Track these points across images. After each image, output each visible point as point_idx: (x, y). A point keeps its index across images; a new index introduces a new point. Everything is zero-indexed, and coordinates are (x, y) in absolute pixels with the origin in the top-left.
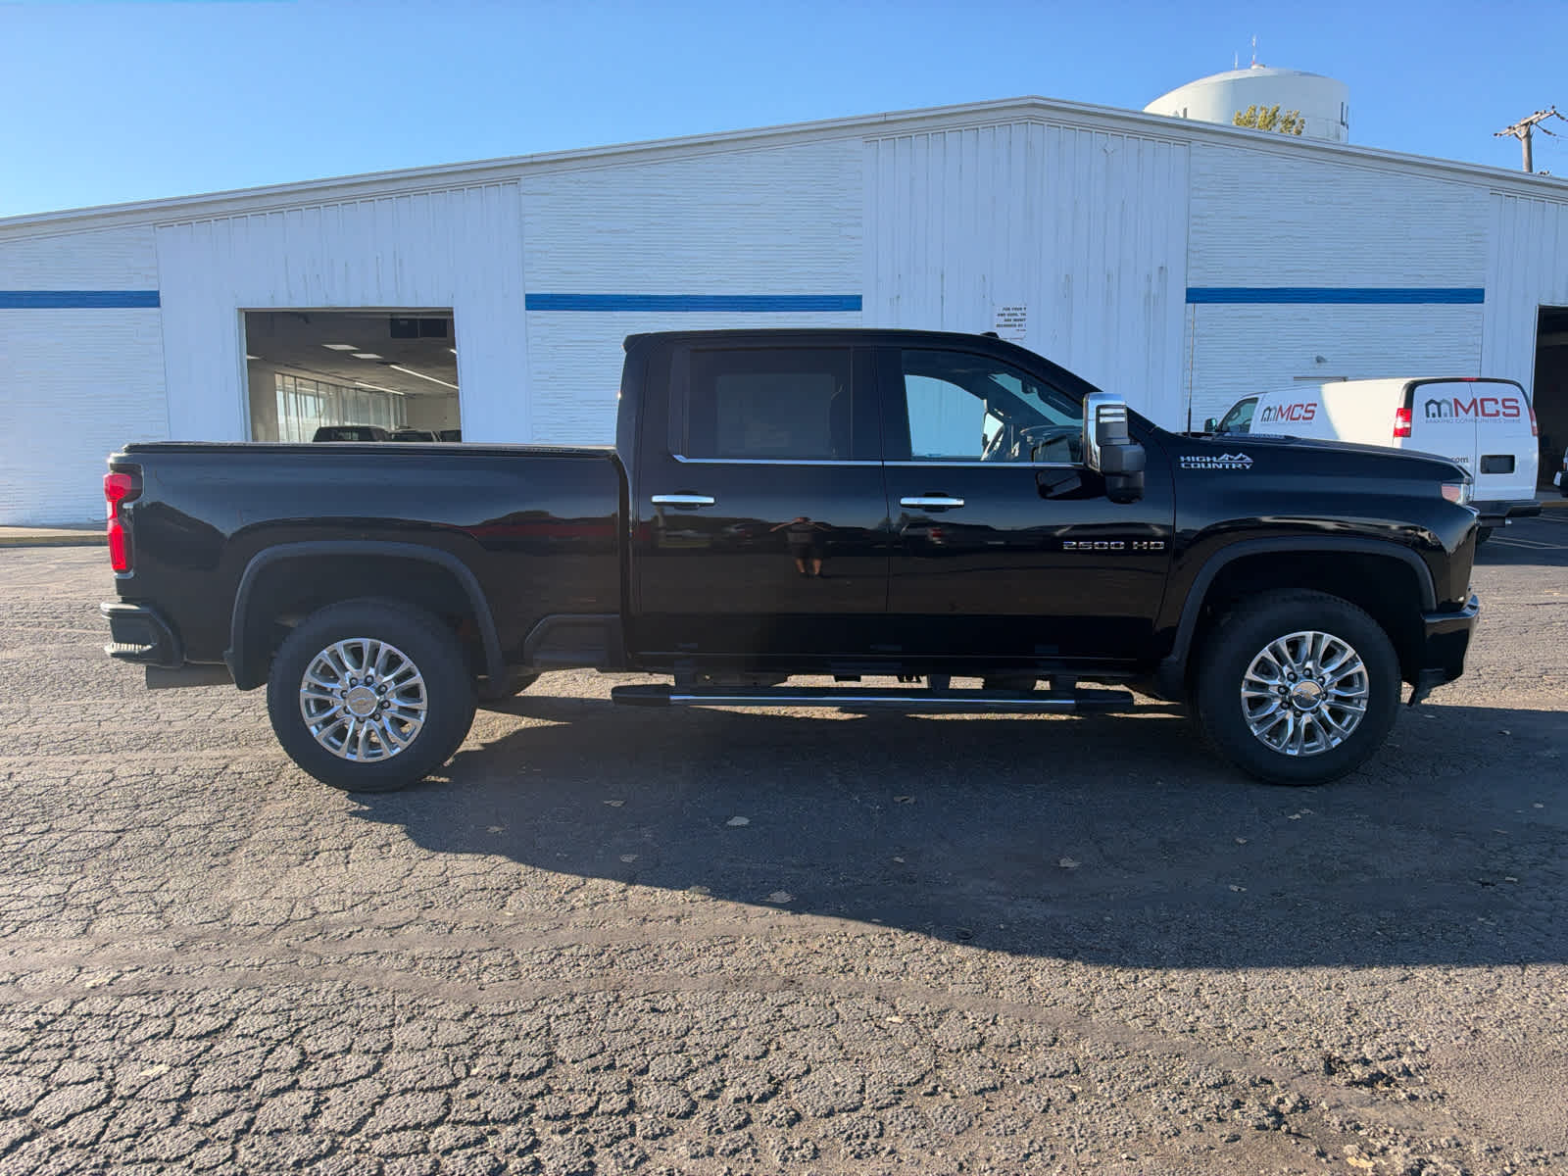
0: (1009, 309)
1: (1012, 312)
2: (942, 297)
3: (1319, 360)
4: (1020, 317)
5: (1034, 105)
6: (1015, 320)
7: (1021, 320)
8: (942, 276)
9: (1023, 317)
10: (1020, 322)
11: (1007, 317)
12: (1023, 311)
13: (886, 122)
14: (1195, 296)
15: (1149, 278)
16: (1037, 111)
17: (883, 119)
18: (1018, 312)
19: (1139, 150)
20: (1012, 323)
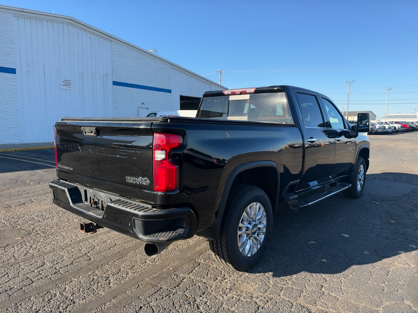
0: (66, 80)
1: (67, 81)
2: (44, 74)
3: (143, 103)
4: (69, 83)
5: (71, 20)
6: (68, 84)
7: (70, 84)
8: (44, 67)
9: (70, 83)
10: (69, 85)
11: (65, 83)
12: (70, 82)
13: (23, 11)
14: (115, 83)
15: (103, 76)
16: (73, 22)
17: (22, 10)
18: (69, 82)
19: (99, 40)
20: (67, 85)
